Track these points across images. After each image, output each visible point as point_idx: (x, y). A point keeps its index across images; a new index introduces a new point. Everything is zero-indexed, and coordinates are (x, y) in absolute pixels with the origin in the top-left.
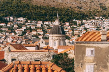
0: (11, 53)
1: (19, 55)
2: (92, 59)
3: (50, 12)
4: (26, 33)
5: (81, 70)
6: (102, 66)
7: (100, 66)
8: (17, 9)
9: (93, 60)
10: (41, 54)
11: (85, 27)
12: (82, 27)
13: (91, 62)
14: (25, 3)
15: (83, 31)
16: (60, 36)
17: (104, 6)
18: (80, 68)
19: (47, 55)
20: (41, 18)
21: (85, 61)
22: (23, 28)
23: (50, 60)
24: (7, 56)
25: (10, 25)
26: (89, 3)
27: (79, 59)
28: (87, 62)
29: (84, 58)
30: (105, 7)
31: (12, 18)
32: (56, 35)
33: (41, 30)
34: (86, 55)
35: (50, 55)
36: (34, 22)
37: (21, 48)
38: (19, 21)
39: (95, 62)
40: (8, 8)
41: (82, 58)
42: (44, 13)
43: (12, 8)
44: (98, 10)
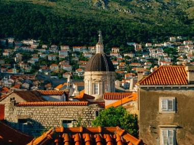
0: (17, 108)
1: (32, 111)
2: (171, 117)
3: (85, 29)
4: (39, 68)
5: (150, 138)
6: (189, 131)
7: (186, 130)
8: (21, 23)
9: (173, 119)
10: (74, 110)
11: (149, 57)
12: (143, 56)
13: (169, 123)
14: (36, 12)
15: (145, 64)
16: (106, 75)
17: (185, 16)
18: (148, 134)
19: (86, 112)
20: (67, 39)
21: (158, 122)
22: (32, 59)
23: (91, 120)
24: (10, 114)
25: (8, 54)
26: (156, 12)
27: (146, 118)
28: (161, 123)
29: (156, 116)
30: (187, 17)
31: (11, 41)
32: (97, 73)
33: (68, 63)
34: (160, 110)
35: (91, 112)
36: (54, 48)
37: (34, 98)
38: (26, 46)
39: (177, 123)
40: (4, 20)
41: (153, 115)
42: (73, 30)
43: (12, 22)
44: (174, 25)
